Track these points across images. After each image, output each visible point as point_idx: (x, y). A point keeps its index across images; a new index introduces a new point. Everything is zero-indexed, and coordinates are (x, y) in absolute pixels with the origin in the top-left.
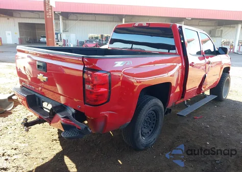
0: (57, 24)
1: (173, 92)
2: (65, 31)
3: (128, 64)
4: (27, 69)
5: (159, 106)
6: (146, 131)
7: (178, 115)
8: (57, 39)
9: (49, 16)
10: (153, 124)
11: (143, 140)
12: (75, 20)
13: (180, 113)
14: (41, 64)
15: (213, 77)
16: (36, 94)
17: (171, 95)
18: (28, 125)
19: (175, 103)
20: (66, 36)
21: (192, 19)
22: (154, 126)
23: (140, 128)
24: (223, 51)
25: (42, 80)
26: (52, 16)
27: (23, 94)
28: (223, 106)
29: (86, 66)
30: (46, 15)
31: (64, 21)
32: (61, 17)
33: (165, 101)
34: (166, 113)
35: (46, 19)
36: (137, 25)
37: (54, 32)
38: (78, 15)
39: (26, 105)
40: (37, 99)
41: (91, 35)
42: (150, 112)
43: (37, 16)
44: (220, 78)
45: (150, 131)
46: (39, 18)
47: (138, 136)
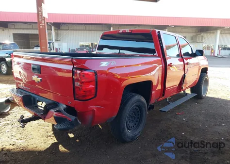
0: (50, 34)
1: (155, 90)
2: (57, 40)
3: (112, 64)
4: (22, 74)
5: (142, 102)
6: (131, 124)
7: (161, 111)
8: (50, 47)
9: (42, 26)
10: (138, 118)
11: (129, 133)
12: (67, 30)
13: (163, 109)
14: (36, 67)
15: (192, 77)
16: (31, 94)
17: (153, 92)
18: (24, 121)
19: (158, 100)
20: (59, 45)
21: (175, 26)
22: (138, 120)
23: (126, 122)
24: (200, 53)
25: (36, 81)
26: (45, 26)
27: (19, 95)
28: (202, 103)
29: (75, 66)
30: (39, 26)
31: (56, 31)
32: (53, 28)
33: (148, 97)
34: (149, 109)
35: (40, 30)
36: (121, 32)
37: (47, 41)
38: (69, 25)
39: (23, 106)
40: (32, 99)
41: (82, 43)
42: (134, 108)
43: (30, 27)
44: (198, 77)
45: (135, 124)
46: (33, 29)
47: (124, 129)
